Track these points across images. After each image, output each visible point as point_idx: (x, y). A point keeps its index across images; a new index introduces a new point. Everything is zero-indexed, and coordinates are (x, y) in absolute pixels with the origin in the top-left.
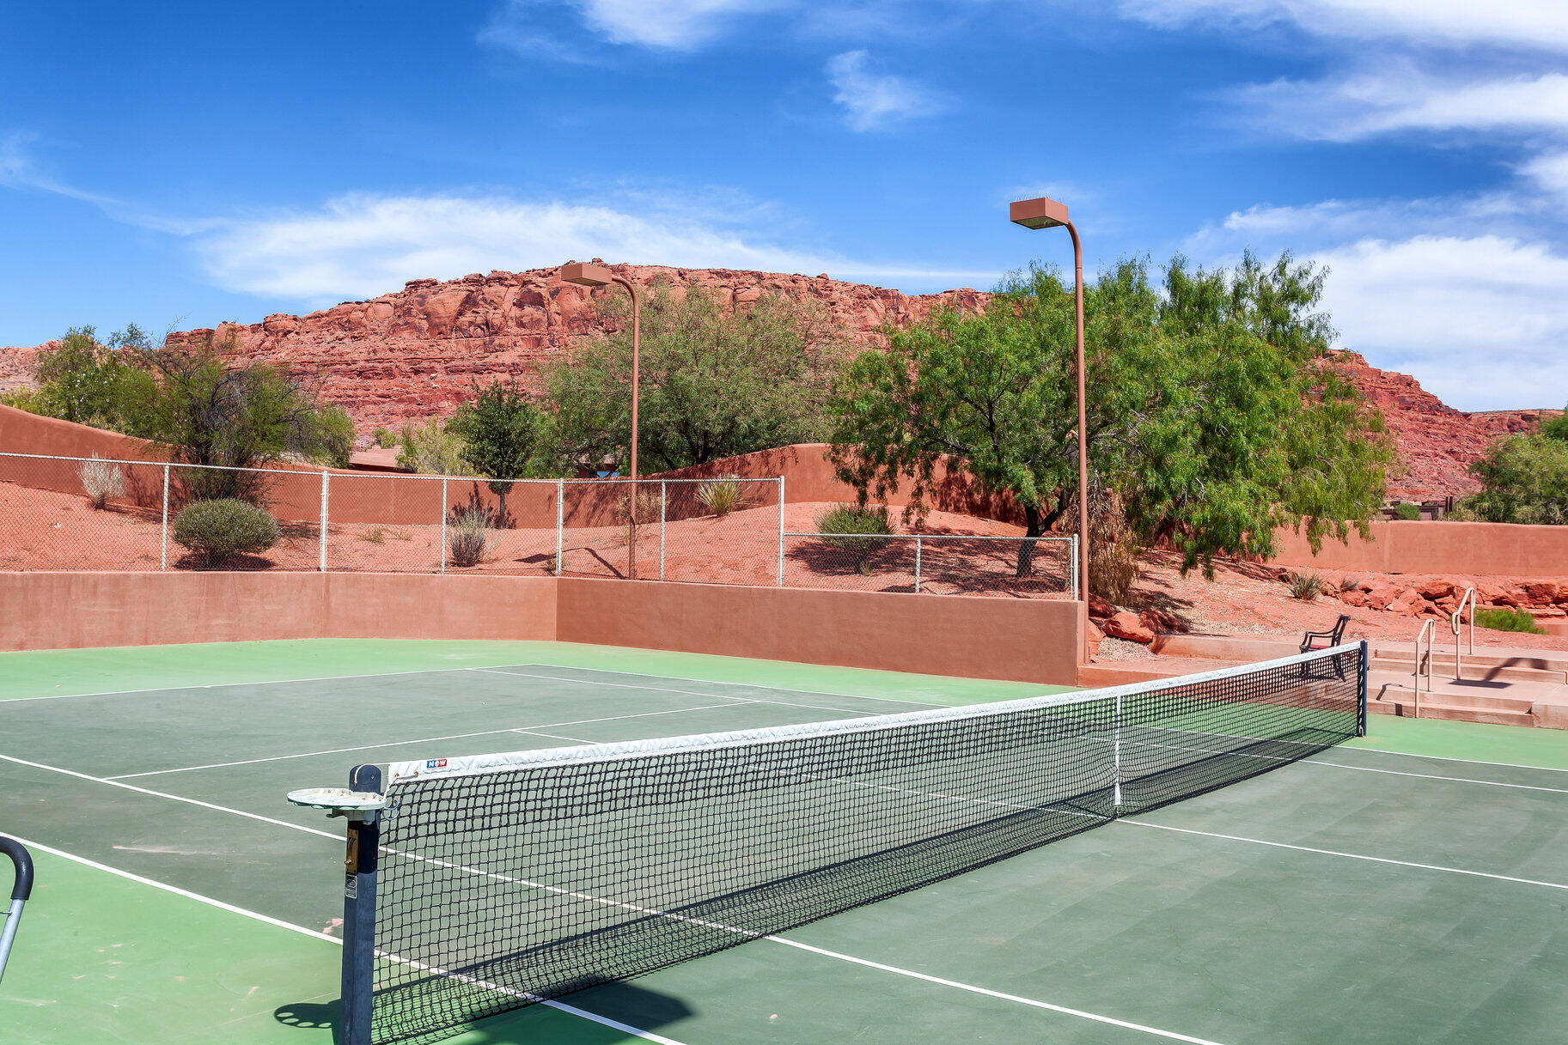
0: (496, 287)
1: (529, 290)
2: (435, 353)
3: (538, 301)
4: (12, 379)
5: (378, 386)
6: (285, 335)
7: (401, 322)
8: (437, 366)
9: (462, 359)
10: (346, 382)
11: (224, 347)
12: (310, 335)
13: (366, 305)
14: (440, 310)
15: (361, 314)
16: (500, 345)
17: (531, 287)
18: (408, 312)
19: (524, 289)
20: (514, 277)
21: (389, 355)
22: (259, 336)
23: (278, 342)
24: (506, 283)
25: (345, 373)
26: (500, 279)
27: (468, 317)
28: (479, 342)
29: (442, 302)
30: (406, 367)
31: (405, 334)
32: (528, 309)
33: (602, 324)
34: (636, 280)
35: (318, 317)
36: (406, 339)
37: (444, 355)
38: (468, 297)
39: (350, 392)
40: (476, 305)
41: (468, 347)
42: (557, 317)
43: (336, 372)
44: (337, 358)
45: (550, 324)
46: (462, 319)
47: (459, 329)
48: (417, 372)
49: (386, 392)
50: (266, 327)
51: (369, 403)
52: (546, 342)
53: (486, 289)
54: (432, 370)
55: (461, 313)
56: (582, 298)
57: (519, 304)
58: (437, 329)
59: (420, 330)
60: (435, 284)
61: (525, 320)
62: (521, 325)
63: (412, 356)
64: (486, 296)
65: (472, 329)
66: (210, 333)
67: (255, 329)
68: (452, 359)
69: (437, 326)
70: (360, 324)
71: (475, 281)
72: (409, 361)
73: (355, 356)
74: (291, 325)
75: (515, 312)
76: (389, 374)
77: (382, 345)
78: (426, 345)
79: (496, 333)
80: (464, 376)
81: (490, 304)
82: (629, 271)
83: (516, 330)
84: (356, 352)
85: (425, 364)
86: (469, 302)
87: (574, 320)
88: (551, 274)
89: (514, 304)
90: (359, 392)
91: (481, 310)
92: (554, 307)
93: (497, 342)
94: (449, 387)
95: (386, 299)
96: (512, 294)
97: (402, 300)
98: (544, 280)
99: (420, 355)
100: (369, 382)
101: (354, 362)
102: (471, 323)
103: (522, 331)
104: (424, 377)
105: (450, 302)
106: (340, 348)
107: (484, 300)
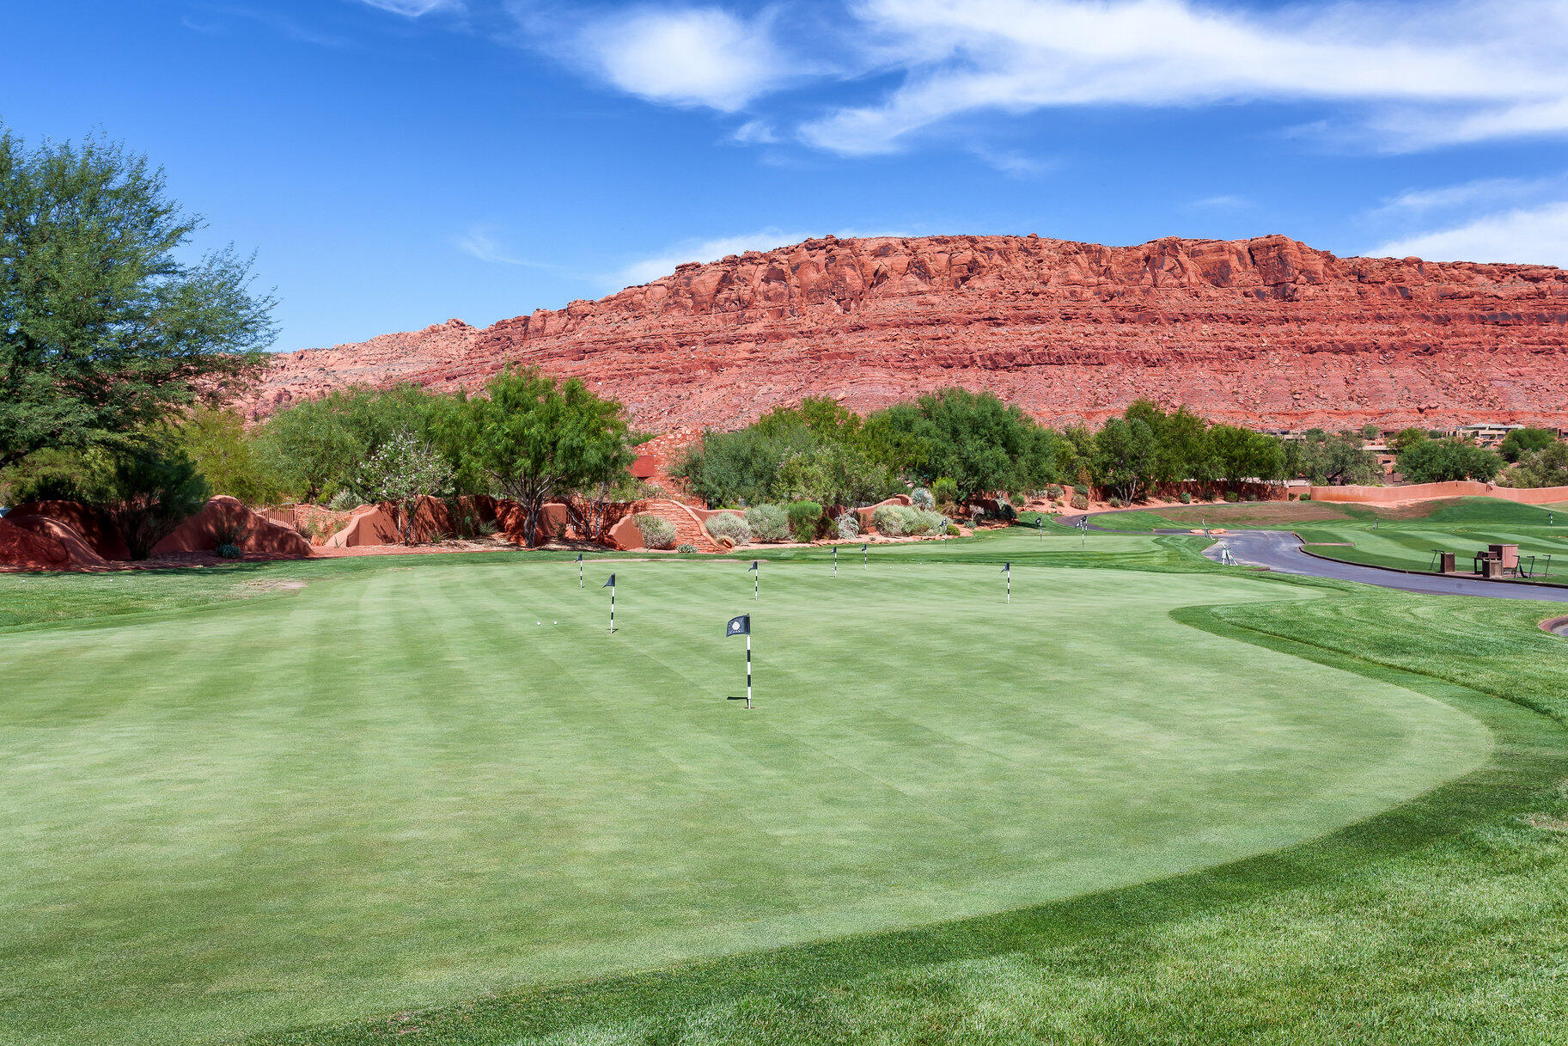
0: (748, 266)
1: (774, 267)
2: (698, 328)
3: (780, 276)
4: (401, 361)
5: (650, 358)
6: (583, 318)
7: (671, 302)
8: (698, 339)
9: (719, 331)
10: (625, 357)
11: (537, 330)
12: (602, 317)
13: (645, 288)
14: (702, 290)
15: (641, 296)
16: (750, 318)
17: (775, 264)
18: (677, 293)
19: (770, 267)
20: (764, 256)
21: (661, 331)
22: (564, 320)
23: (578, 324)
24: (756, 261)
25: (625, 349)
26: (750, 258)
27: (724, 294)
28: (732, 315)
29: (703, 282)
30: (674, 342)
31: (675, 313)
32: (773, 284)
33: (834, 294)
34: (863, 252)
35: (608, 300)
36: (676, 317)
37: (705, 328)
38: (724, 276)
39: (628, 366)
40: (732, 283)
41: (724, 320)
42: (796, 290)
43: (618, 348)
44: (621, 336)
45: (790, 297)
46: (720, 296)
47: (717, 305)
48: (681, 345)
49: (656, 364)
50: (567, 312)
51: (641, 374)
52: (787, 313)
53: (740, 268)
54: (694, 343)
55: (719, 291)
56: (818, 271)
57: (767, 280)
58: (700, 307)
59: (685, 307)
60: (698, 266)
61: (771, 294)
62: (768, 298)
63: (678, 331)
64: (740, 274)
65: (728, 304)
66: (527, 319)
67: (561, 313)
68: (710, 332)
69: (700, 303)
70: (641, 305)
71: (730, 262)
72: (676, 336)
73: (634, 334)
74: (587, 309)
75: (763, 287)
76: (660, 348)
77: (655, 323)
78: (691, 321)
79: (747, 307)
80: (719, 346)
81: (743, 281)
82: (858, 245)
83: (764, 303)
84: (635, 329)
85: (689, 338)
86: (726, 280)
87: (812, 291)
88: (793, 251)
89: (762, 280)
90: (635, 365)
91: (735, 287)
92: (794, 281)
93: (747, 315)
94: (705, 357)
95: (661, 282)
96: (760, 271)
97: (672, 283)
98: (786, 257)
99: (685, 330)
100: (644, 356)
101: (634, 339)
102: (727, 300)
103: (769, 304)
104: (687, 349)
105: (710, 281)
106: (624, 327)
107: (738, 278)
